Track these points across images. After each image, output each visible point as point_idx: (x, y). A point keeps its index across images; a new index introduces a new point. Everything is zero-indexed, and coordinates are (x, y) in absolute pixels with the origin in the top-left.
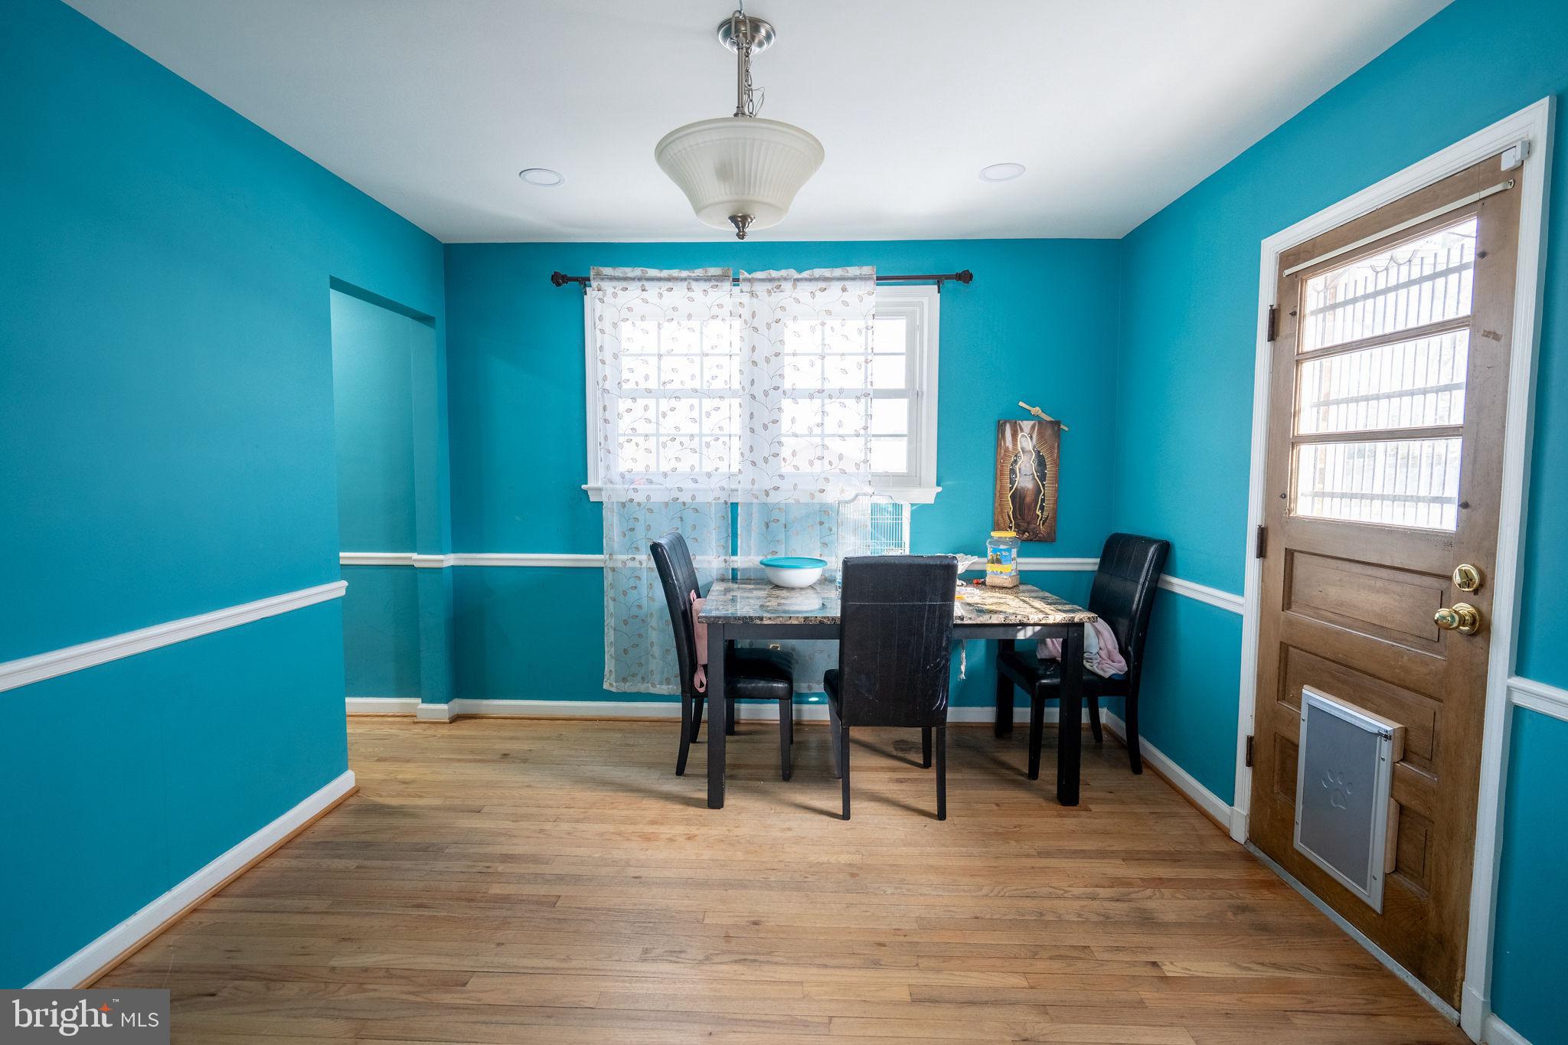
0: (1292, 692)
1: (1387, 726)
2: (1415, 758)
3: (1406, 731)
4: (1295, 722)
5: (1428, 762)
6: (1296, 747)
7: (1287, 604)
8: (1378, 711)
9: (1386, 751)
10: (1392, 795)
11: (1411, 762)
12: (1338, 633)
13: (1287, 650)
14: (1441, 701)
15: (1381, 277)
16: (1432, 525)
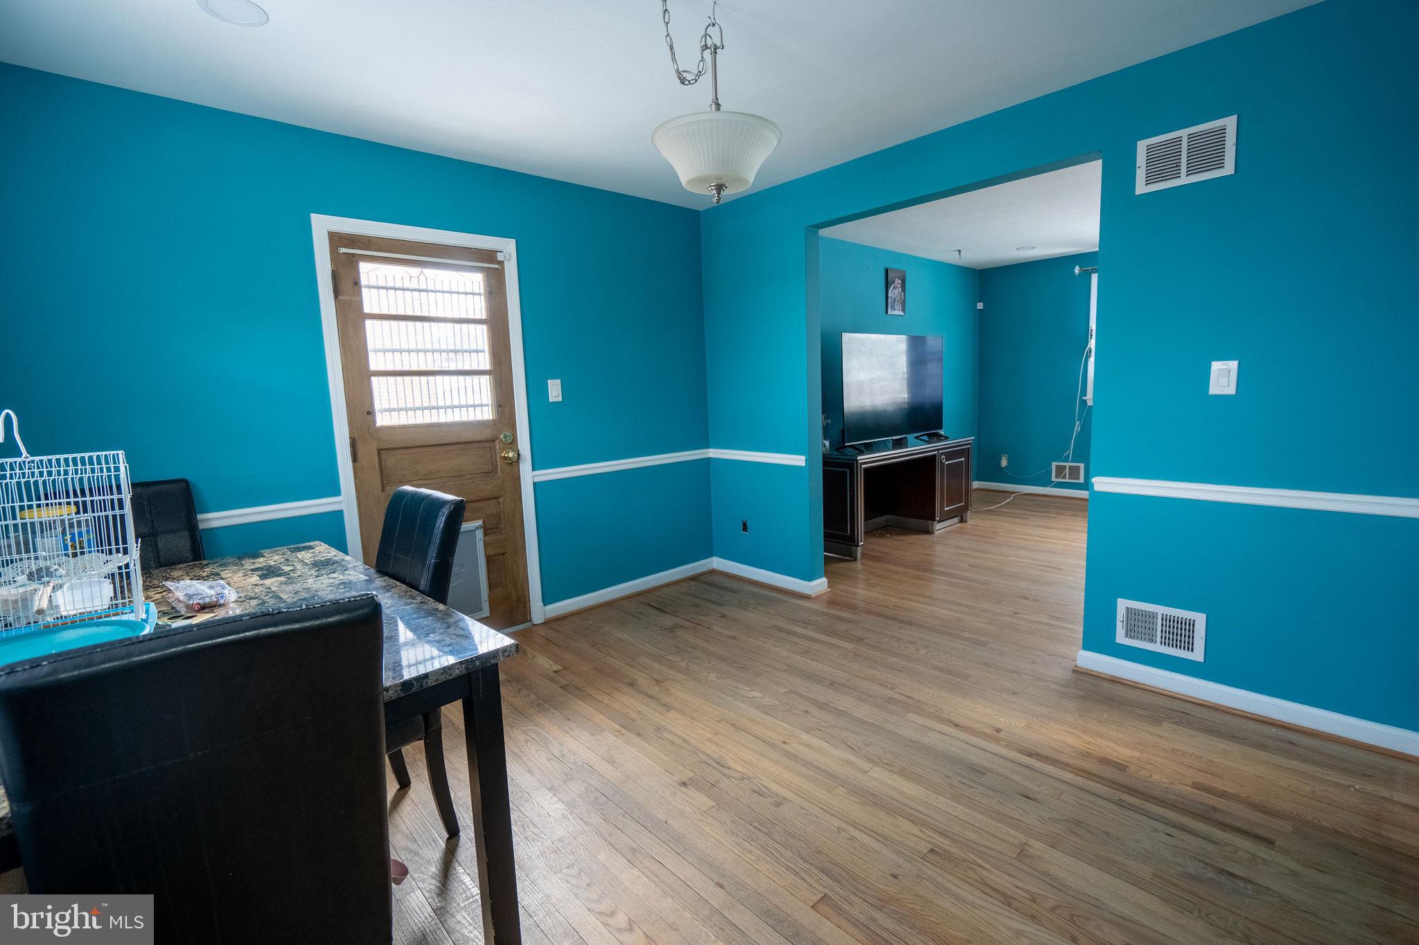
1: (479, 523)
2: (490, 531)
3: (484, 520)
5: (501, 529)
9: (480, 534)
10: (485, 555)
11: (493, 535)
14: (499, 499)
15: (415, 281)
16: (479, 418)
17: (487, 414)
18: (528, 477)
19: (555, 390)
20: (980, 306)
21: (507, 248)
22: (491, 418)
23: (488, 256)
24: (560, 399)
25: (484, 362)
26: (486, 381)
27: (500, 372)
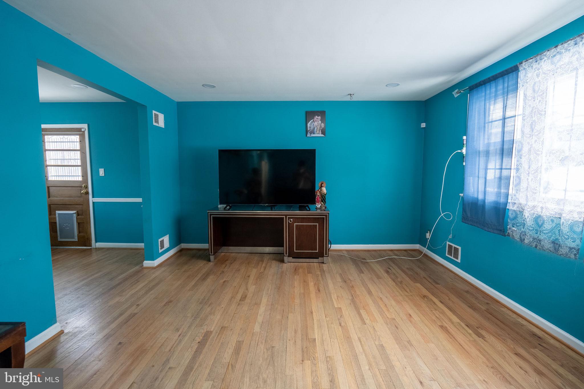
0: (53, 213)
1: (74, 212)
2: (80, 215)
3: (78, 211)
4: (55, 218)
5: (82, 215)
6: (56, 223)
7: (49, 197)
8: (72, 210)
9: (75, 215)
10: (77, 222)
11: (79, 216)
12: (63, 199)
13: (50, 206)
14: (82, 205)
15: (62, 139)
16: (77, 180)
17: (80, 179)
18: (91, 200)
19: (102, 172)
20: (423, 125)
21: (84, 126)
22: (81, 180)
23: (79, 130)
24: (103, 175)
25: (79, 163)
26: (80, 168)
27: (83, 166)
